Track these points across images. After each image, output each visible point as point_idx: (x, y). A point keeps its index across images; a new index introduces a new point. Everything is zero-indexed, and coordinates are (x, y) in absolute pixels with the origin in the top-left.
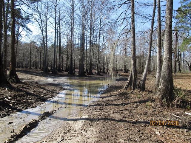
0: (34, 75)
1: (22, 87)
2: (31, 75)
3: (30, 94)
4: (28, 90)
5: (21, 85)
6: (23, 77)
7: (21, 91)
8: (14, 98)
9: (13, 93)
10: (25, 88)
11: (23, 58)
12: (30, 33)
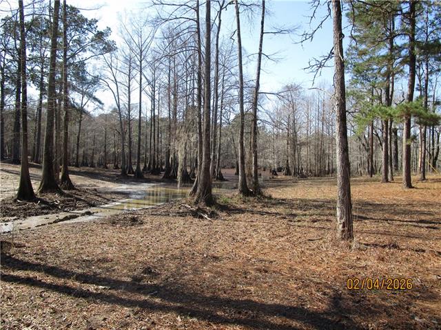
0: (103, 180)
1: (75, 194)
2: (97, 181)
3: (80, 200)
4: (79, 197)
5: (74, 191)
6: (83, 183)
7: (71, 196)
8: (63, 202)
9: (63, 198)
10: (77, 195)
11: (92, 147)
12: (101, 106)
